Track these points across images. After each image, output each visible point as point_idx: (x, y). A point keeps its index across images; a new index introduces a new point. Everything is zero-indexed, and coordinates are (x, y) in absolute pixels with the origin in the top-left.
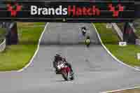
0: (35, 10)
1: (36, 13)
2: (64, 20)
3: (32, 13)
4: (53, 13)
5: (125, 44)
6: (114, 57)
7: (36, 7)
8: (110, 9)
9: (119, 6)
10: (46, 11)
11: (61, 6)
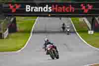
0: (29, 8)
1: (29, 10)
2: (49, 15)
3: (27, 11)
4: (42, 11)
5: (92, 32)
6: (85, 42)
7: (29, 6)
8: (81, 7)
9: (88, 5)
10: (37, 9)
11: (47, 6)
